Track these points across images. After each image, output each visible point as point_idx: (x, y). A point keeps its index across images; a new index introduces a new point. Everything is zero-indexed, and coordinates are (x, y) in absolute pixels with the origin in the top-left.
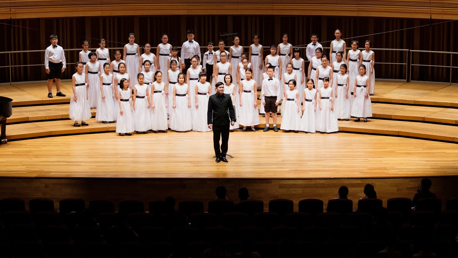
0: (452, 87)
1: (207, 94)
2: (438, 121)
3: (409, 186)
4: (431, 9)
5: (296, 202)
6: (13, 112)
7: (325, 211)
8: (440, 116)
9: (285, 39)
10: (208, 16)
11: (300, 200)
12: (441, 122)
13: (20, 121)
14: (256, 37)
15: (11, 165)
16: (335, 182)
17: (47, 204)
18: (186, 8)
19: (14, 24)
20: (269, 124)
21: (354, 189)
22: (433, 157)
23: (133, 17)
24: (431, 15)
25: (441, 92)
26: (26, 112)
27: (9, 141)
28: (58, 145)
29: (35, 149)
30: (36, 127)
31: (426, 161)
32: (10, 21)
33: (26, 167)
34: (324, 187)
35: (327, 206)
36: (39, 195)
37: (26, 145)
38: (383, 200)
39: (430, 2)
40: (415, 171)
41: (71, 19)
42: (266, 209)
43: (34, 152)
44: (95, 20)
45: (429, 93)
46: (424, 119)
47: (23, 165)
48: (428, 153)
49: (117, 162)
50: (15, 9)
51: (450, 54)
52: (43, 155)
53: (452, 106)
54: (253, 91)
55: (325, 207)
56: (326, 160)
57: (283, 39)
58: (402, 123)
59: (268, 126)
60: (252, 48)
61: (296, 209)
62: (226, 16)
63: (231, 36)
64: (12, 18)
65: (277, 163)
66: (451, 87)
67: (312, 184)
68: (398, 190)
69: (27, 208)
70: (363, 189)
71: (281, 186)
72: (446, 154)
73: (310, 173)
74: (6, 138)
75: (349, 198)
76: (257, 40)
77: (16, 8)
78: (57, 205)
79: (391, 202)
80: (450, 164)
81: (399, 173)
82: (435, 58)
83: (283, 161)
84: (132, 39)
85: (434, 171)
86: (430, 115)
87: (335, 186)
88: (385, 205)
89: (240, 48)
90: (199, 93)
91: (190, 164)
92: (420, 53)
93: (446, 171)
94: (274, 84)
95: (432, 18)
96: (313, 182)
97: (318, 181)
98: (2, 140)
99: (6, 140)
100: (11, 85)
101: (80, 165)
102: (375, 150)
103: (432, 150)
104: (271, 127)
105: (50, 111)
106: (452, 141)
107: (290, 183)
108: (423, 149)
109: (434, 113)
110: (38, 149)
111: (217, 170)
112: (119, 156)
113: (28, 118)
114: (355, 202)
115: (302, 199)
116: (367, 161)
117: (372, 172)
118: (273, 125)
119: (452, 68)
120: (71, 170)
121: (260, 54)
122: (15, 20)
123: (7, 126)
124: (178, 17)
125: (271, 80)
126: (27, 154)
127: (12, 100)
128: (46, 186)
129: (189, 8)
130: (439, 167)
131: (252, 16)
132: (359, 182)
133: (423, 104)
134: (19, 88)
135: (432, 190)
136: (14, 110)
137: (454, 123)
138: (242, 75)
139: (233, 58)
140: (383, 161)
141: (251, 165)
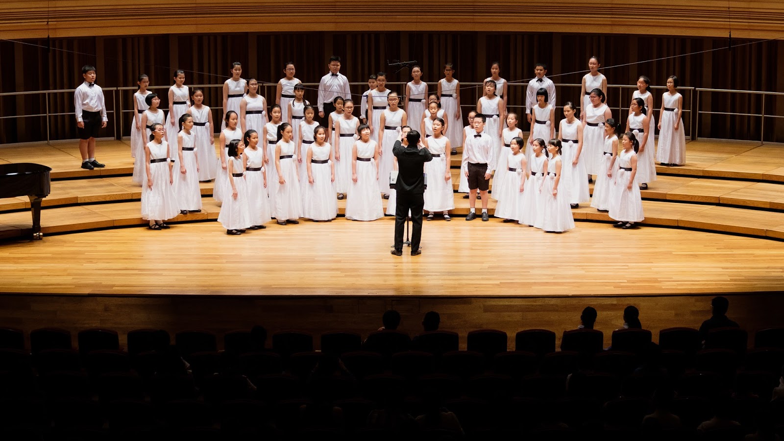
0: (764, 148)
1: (372, 160)
2: (741, 204)
3: (694, 309)
4: (730, 22)
5: (511, 335)
6: (51, 189)
7: (558, 349)
8: (746, 196)
9: (494, 70)
10: (369, 34)
11: (517, 332)
12: (747, 205)
13: (63, 203)
14: (448, 67)
15: (49, 274)
16: (574, 301)
17: (108, 337)
18: (333, 21)
19: (54, 46)
20: (476, 209)
21: (605, 313)
22: (734, 261)
23: (246, 35)
24: (730, 32)
25: (747, 156)
26: (73, 188)
27: (45, 235)
28: (126, 241)
29: (88, 249)
30: (89, 214)
31: (723, 268)
32: (47, 41)
33: (73, 279)
34: (557, 311)
35: (561, 340)
36: (95, 324)
37: (73, 242)
38: (653, 332)
39: (729, 11)
40: (704, 284)
41: (146, 37)
42: (463, 346)
43: (86, 254)
44: (185, 39)
45: (727, 158)
46: (719, 201)
47: (69, 275)
48: (725, 254)
49: (220, 270)
50: (56, 23)
51: (761, 95)
52: (101, 259)
53: (765, 178)
54: (442, 156)
55: (558, 342)
56: (560, 266)
57: (492, 70)
58: (682, 206)
59: (473, 211)
60: (442, 86)
61: (511, 346)
62: (397, 34)
63: (405, 66)
64: (50, 37)
65: (481, 270)
66: (762, 149)
67: (537, 305)
68: (676, 315)
69: (75, 344)
70: (622, 313)
71: (487, 309)
72: (754, 257)
73: (533, 287)
74: (41, 230)
75: (596, 327)
76: (451, 73)
77: (58, 20)
78: (123, 340)
79: (665, 334)
80: (762, 273)
81: (679, 287)
82: (735, 102)
83: (489, 268)
84: (238, 71)
85: (735, 284)
86: (728, 194)
87: (574, 308)
88: (655, 339)
89: (423, 85)
90: (359, 159)
91: (339, 272)
92: (713, 92)
93: (755, 284)
94: (483, 144)
95: (732, 37)
96: (539, 302)
97: (547, 300)
98: (35, 234)
99: (41, 234)
100: (48, 144)
101: (161, 275)
102: (639, 251)
103: (732, 250)
104: (478, 213)
105: (114, 188)
106: (764, 235)
107: (501, 303)
108: (717, 249)
109: (736, 190)
110: (92, 249)
111: (384, 283)
112: (224, 261)
113: (77, 198)
114: (608, 334)
115: (521, 330)
116: (627, 267)
117: (634, 286)
118: (481, 209)
119: (764, 117)
120: (146, 283)
121: (455, 95)
122: (55, 40)
123: (43, 212)
124: (319, 36)
125: (478, 138)
126: (74, 257)
127: (49, 169)
128: (106, 309)
129: (338, 21)
130: (743, 278)
131: (439, 34)
132: (614, 301)
133: (717, 175)
134: (62, 150)
135: (730, 315)
136: (54, 185)
137: (768, 206)
138: (428, 129)
139: (411, 102)
140: (653, 269)
141: (439, 274)
